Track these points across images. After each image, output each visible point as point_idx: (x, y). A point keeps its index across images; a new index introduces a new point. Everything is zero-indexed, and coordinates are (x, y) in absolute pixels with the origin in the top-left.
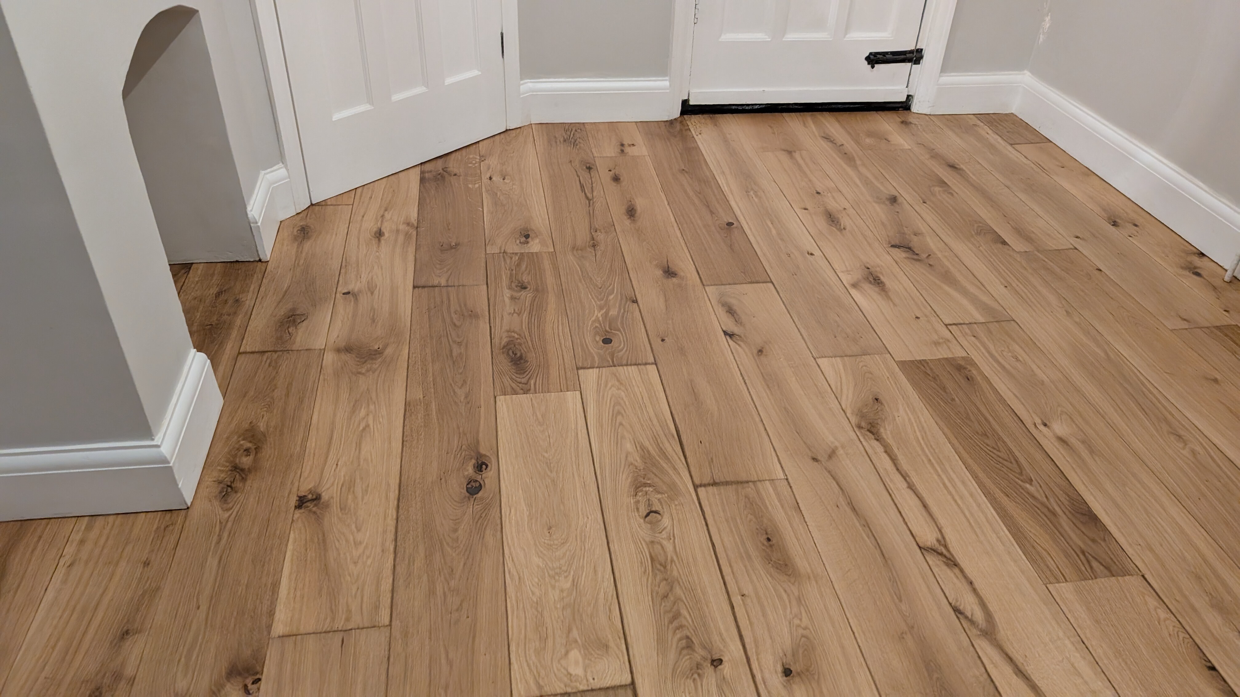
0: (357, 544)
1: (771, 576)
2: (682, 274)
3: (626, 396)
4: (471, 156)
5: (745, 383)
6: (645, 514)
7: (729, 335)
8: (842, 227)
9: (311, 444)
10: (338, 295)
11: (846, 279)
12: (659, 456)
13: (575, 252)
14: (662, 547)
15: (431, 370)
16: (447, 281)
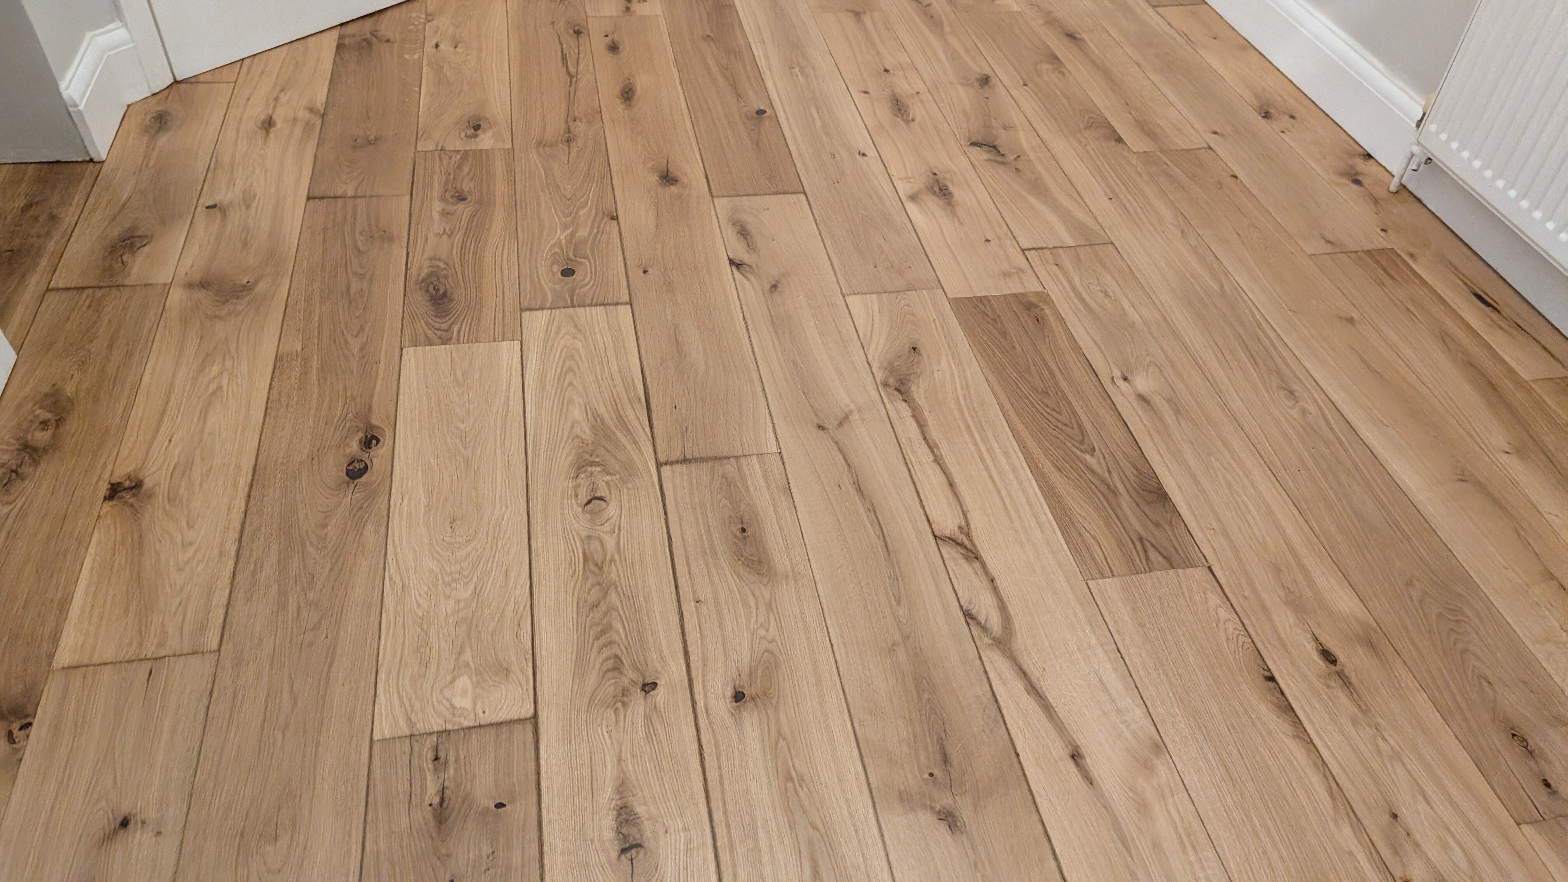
0: (185, 545)
1: (739, 576)
2: (685, 181)
3: (584, 347)
4: (414, 15)
5: (747, 329)
6: (585, 501)
7: (736, 264)
8: (910, 118)
9: (137, 412)
10: (199, 209)
11: (904, 189)
12: (616, 426)
13: (541, 150)
14: (602, 543)
15: (317, 311)
16: (356, 189)
